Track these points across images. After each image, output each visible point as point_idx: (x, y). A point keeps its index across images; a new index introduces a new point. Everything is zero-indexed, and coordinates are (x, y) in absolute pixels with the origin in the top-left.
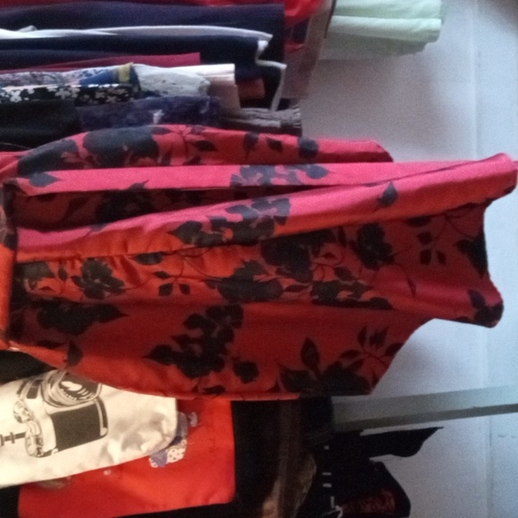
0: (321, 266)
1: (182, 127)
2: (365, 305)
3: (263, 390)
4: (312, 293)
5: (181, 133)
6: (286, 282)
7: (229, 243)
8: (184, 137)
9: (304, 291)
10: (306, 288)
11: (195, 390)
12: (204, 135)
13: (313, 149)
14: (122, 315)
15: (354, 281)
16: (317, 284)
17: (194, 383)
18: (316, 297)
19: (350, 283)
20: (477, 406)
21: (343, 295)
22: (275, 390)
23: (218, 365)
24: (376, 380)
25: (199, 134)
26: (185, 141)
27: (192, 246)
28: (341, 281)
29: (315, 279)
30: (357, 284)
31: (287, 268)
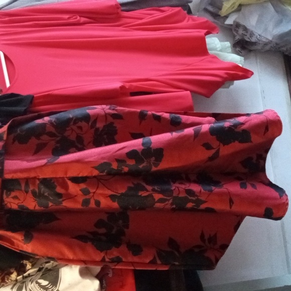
1: (104, 106)
2: (202, 211)
4: (172, 204)
5: (103, 109)
6: (157, 196)
7: (126, 174)
8: (104, 111)
9: (167, 203)
10: (169, 200)
12: (116, 110)
14: (58, 219)
15: (196, 198)
16: (175, 198)
17: (103, 254)
18: (174, 206)
19: (194, 199)
21: (190, 205)
24: (217, 260)
25: (113, 109)
26: (105, 113)
27: (105, 174)
28: (189, 197)
29: (174, 195)
30: (198, 199)
31: (158, 188)
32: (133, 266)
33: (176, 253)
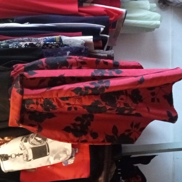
0: (119, 102)
1: (76, 57)
2: (133, 115)
3: (100, 141)
4: (116, 111)
5: (76, 59)
6: (108, 107)
7: (90, 94)
10: (115, 109)
11: (78, 141)
12: (83, 59)
13: (117, 64)
14: (55, 116)
15: (130, 107)
16: (118, 108)
17: (78, 139)
18: (117, 112)
19: (128, 108)
20: (169, 148)
21: (126, 112)
22: (103, 142)
23: (85, 133)
24: (136, 139)
25: (81, 59)
26: (77, 61)
27: (78, 95)
28: (126, 107)
29: (117, 106)
30: (131, 108)
31: (108, 103)
32: (92, 143)
33: (115, 136)
